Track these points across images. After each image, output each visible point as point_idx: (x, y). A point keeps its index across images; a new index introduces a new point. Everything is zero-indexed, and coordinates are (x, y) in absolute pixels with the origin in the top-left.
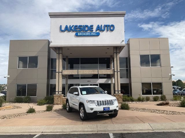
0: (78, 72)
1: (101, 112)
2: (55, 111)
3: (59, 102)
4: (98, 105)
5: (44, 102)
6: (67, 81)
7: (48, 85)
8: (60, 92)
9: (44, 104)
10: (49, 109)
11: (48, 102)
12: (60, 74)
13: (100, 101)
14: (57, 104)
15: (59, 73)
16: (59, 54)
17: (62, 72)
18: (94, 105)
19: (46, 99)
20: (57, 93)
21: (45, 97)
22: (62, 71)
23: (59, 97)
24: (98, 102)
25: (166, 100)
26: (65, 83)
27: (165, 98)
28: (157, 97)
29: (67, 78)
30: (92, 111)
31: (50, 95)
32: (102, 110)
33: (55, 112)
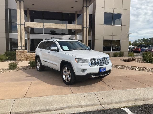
0: (44, 25)
1: (95, 74)
2: (21, 69)
3: (22, 58)
4: (92, 64)
5: (4, 57)
6: (28, 36)
7: (7, 39)
8: (23, 47)
9: (5, 60)
10: (13, 67)
11: (9, 57)
12: (23, 26)
13: (95, 60)
14: (21, 60)
15: (20, 25)
16: (20, 2)
17: (24, 25)
18: (87, 65)
19: (7, 54)
20: (19, 48)
21: (5, 53)
22: (24, 22)
23: (23, 52)
24: (91, 60)
25: (124, 56)
26: (27, 38)
27: (123, 54)
28: (117, 53)
29: (28, 32)
30: (84, 74)
31: (10, 50)
32: (97, 71)
33: (21, 71)
